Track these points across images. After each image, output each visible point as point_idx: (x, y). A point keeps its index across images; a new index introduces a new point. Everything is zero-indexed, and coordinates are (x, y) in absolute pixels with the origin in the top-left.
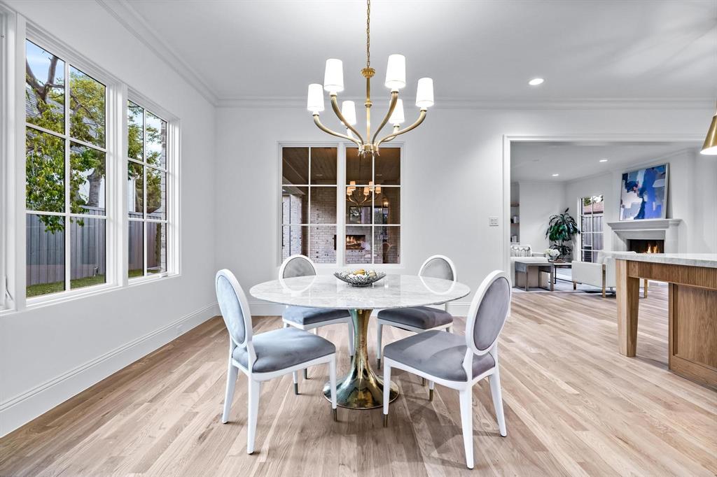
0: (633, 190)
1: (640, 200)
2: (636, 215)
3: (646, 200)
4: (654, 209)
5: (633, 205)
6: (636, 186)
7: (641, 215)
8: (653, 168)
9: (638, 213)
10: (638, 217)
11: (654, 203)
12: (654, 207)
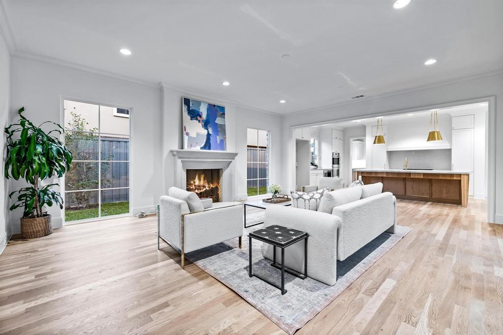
0: (197, 119)
1: (205, 132)
2: (203, 145)
3: (211, 132)
4: (218, 142)
5: (198, 134)
6: (201, 116)
7: (207, 145)
8: (214, 106)
9: (204, 143)
10: (204, 148)
11: (218, 137)
12: (218, 140)
